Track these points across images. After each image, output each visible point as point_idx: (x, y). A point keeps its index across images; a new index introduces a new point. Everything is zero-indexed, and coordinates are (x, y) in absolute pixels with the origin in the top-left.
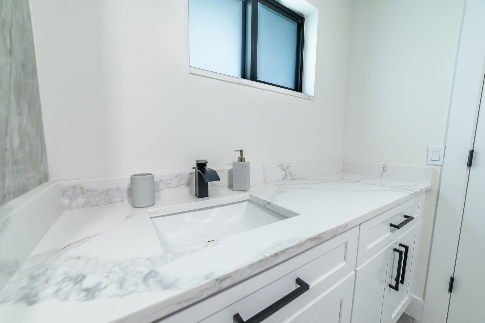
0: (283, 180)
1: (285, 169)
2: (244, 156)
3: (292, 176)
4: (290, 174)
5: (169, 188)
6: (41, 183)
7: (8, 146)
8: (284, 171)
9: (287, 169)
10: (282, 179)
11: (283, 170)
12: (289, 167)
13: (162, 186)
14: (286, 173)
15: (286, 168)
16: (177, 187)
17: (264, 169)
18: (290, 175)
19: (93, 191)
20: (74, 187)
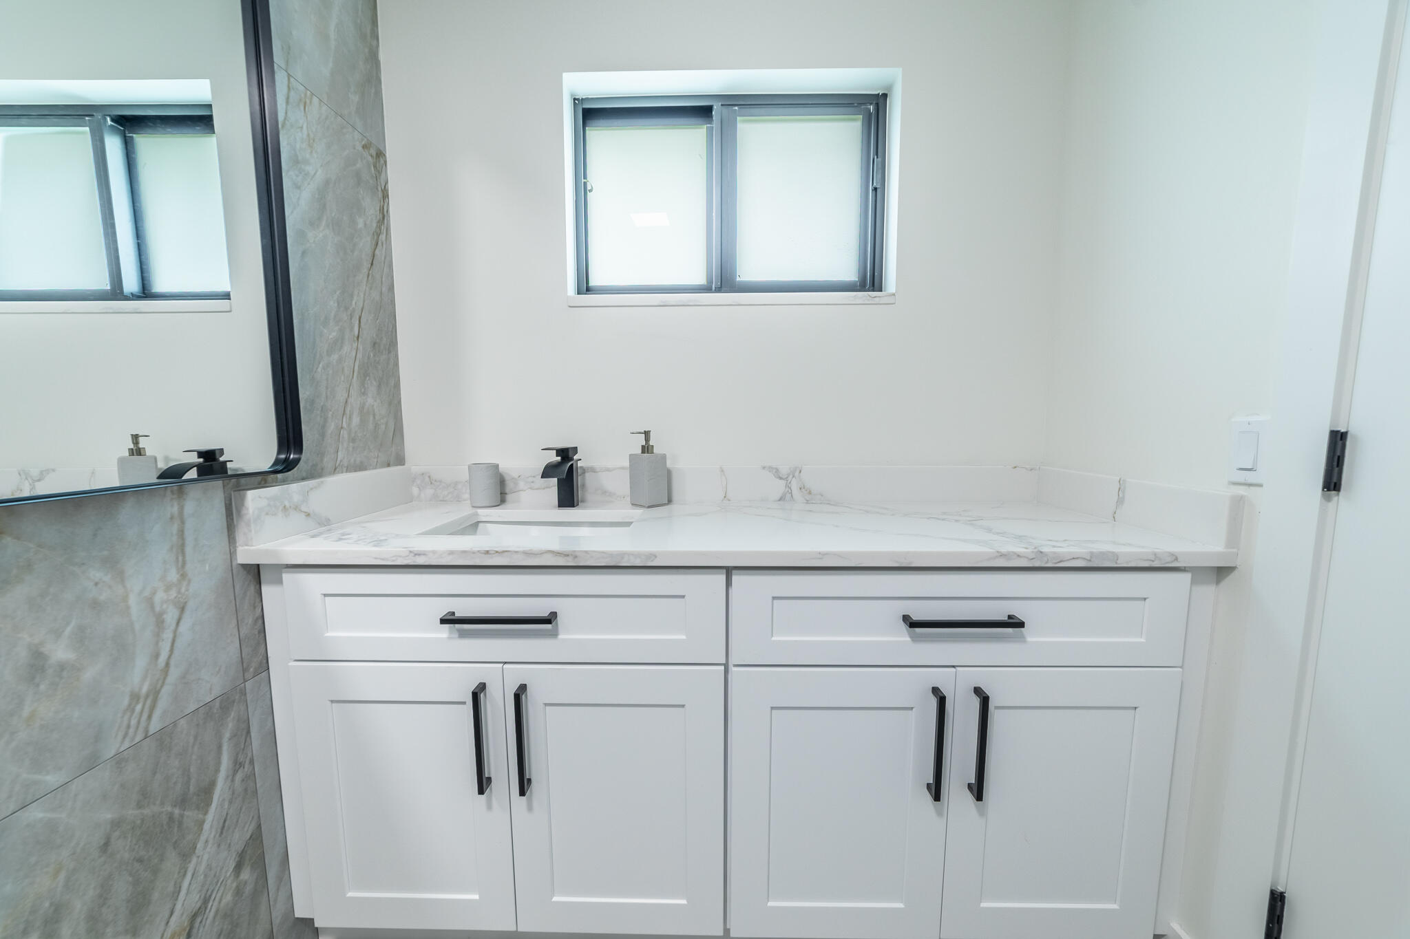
0: (779, 500)
1: (786, 476)
2: (651, 443)
3: (810, 494)
4: (803, 490)
5: (531, 488)
6: (389, 465)
7: (345, 425)
8: (783, 483)
9: (793, 477)
10: (779, 498)
11: (781, 478)
12: (798, 471)
13: (522, 485)
14: (788, 486)
15: (788, 475)
16: (544, 489)
17: (722, 471)
18: (802, 492)
19: (440, 481)
20: (423, 474)
